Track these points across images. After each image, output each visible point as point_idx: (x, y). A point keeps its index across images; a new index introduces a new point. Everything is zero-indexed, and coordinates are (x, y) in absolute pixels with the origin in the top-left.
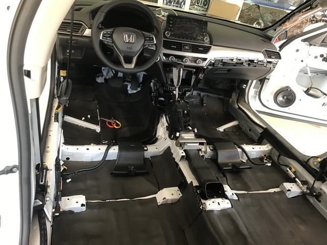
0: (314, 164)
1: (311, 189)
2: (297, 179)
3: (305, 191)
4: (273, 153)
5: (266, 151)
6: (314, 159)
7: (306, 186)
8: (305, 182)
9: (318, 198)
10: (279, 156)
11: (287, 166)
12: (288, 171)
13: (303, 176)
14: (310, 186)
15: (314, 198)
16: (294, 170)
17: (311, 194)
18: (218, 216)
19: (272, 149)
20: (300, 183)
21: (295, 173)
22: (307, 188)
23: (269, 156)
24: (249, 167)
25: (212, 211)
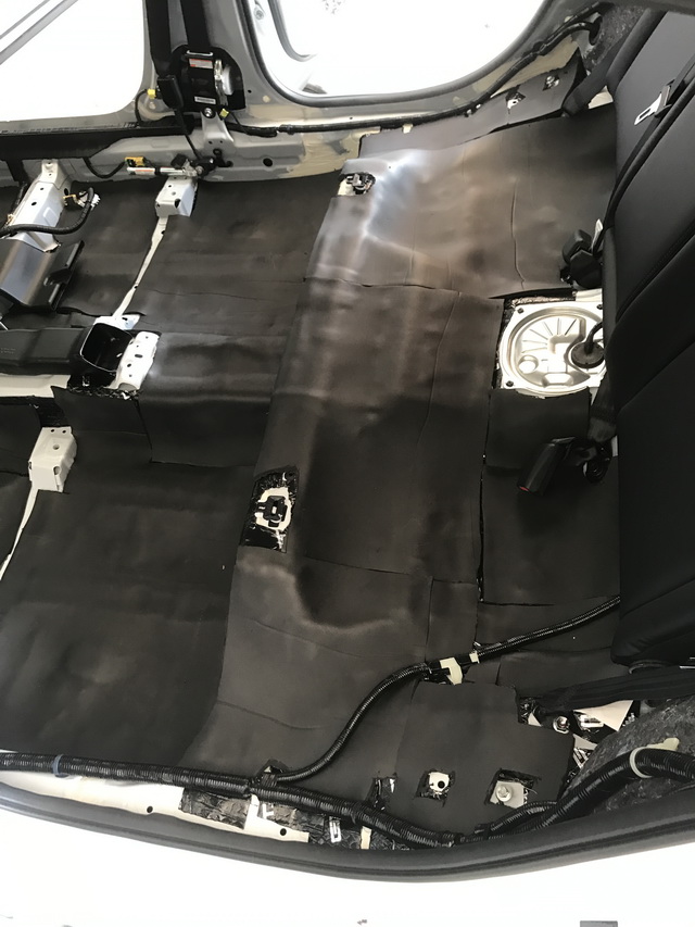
0: (154, 111)
1: (198, 159)
2: (162, 170)
3: (194, 173)
4: (71, 172)
5: (58, 180)
6: (143, 102)
7: (187, 165)
8: (178, 161)
9: (222, 161)
10: (88, 164)
11: (122, 166)
12: (133, 173)
13: (165, 152)
14: (192, 156)
15: (219, 169)
16: (139, 160)
17: (208, 169)
18: (164, 373)
19: (60, 165)
20: (172, 170)
21: (146, 163)
22: (193, 165)
23: (75, 186)
24: (77, 246)
25: (147, 379)
